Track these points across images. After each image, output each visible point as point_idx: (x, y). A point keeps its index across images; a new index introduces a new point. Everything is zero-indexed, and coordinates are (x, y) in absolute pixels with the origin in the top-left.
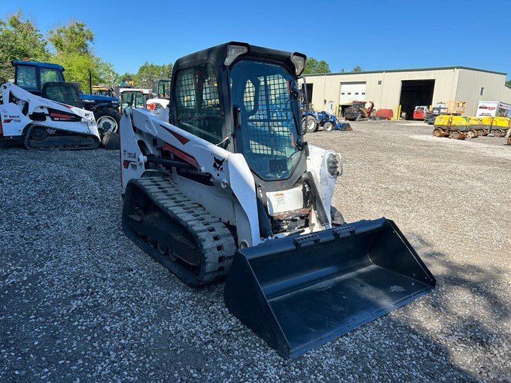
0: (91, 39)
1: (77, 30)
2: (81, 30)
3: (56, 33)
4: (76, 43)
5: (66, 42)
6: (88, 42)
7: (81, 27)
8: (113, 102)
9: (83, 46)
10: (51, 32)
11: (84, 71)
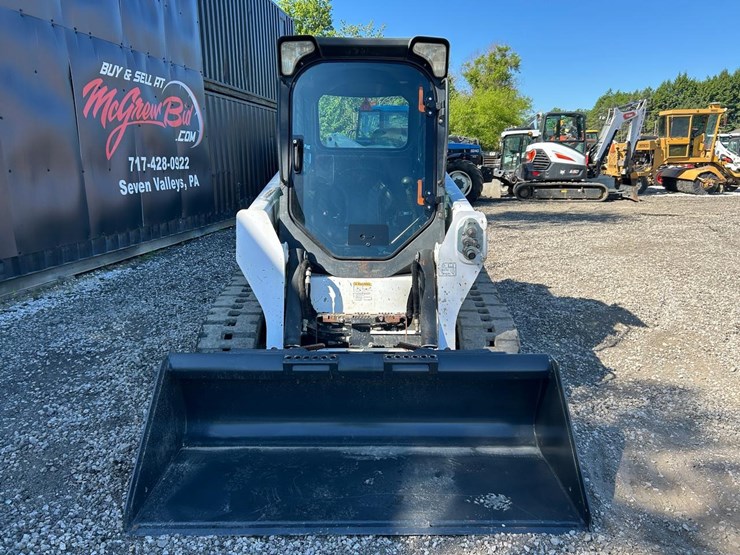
0: (516, 66)
1: (498, 58)
2: (504, 56)
3: (473, 65)
4: (495, 75)
5: (483, 75)
6: (511, 72)
7: (503, 52)
8: (472, 151)
9: (505, 78)
10: (468, 65)
11: (489, 112)
